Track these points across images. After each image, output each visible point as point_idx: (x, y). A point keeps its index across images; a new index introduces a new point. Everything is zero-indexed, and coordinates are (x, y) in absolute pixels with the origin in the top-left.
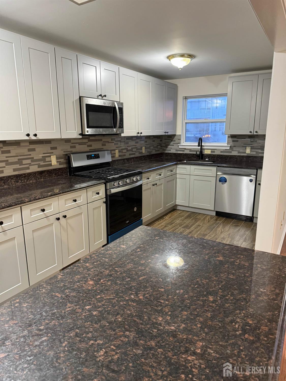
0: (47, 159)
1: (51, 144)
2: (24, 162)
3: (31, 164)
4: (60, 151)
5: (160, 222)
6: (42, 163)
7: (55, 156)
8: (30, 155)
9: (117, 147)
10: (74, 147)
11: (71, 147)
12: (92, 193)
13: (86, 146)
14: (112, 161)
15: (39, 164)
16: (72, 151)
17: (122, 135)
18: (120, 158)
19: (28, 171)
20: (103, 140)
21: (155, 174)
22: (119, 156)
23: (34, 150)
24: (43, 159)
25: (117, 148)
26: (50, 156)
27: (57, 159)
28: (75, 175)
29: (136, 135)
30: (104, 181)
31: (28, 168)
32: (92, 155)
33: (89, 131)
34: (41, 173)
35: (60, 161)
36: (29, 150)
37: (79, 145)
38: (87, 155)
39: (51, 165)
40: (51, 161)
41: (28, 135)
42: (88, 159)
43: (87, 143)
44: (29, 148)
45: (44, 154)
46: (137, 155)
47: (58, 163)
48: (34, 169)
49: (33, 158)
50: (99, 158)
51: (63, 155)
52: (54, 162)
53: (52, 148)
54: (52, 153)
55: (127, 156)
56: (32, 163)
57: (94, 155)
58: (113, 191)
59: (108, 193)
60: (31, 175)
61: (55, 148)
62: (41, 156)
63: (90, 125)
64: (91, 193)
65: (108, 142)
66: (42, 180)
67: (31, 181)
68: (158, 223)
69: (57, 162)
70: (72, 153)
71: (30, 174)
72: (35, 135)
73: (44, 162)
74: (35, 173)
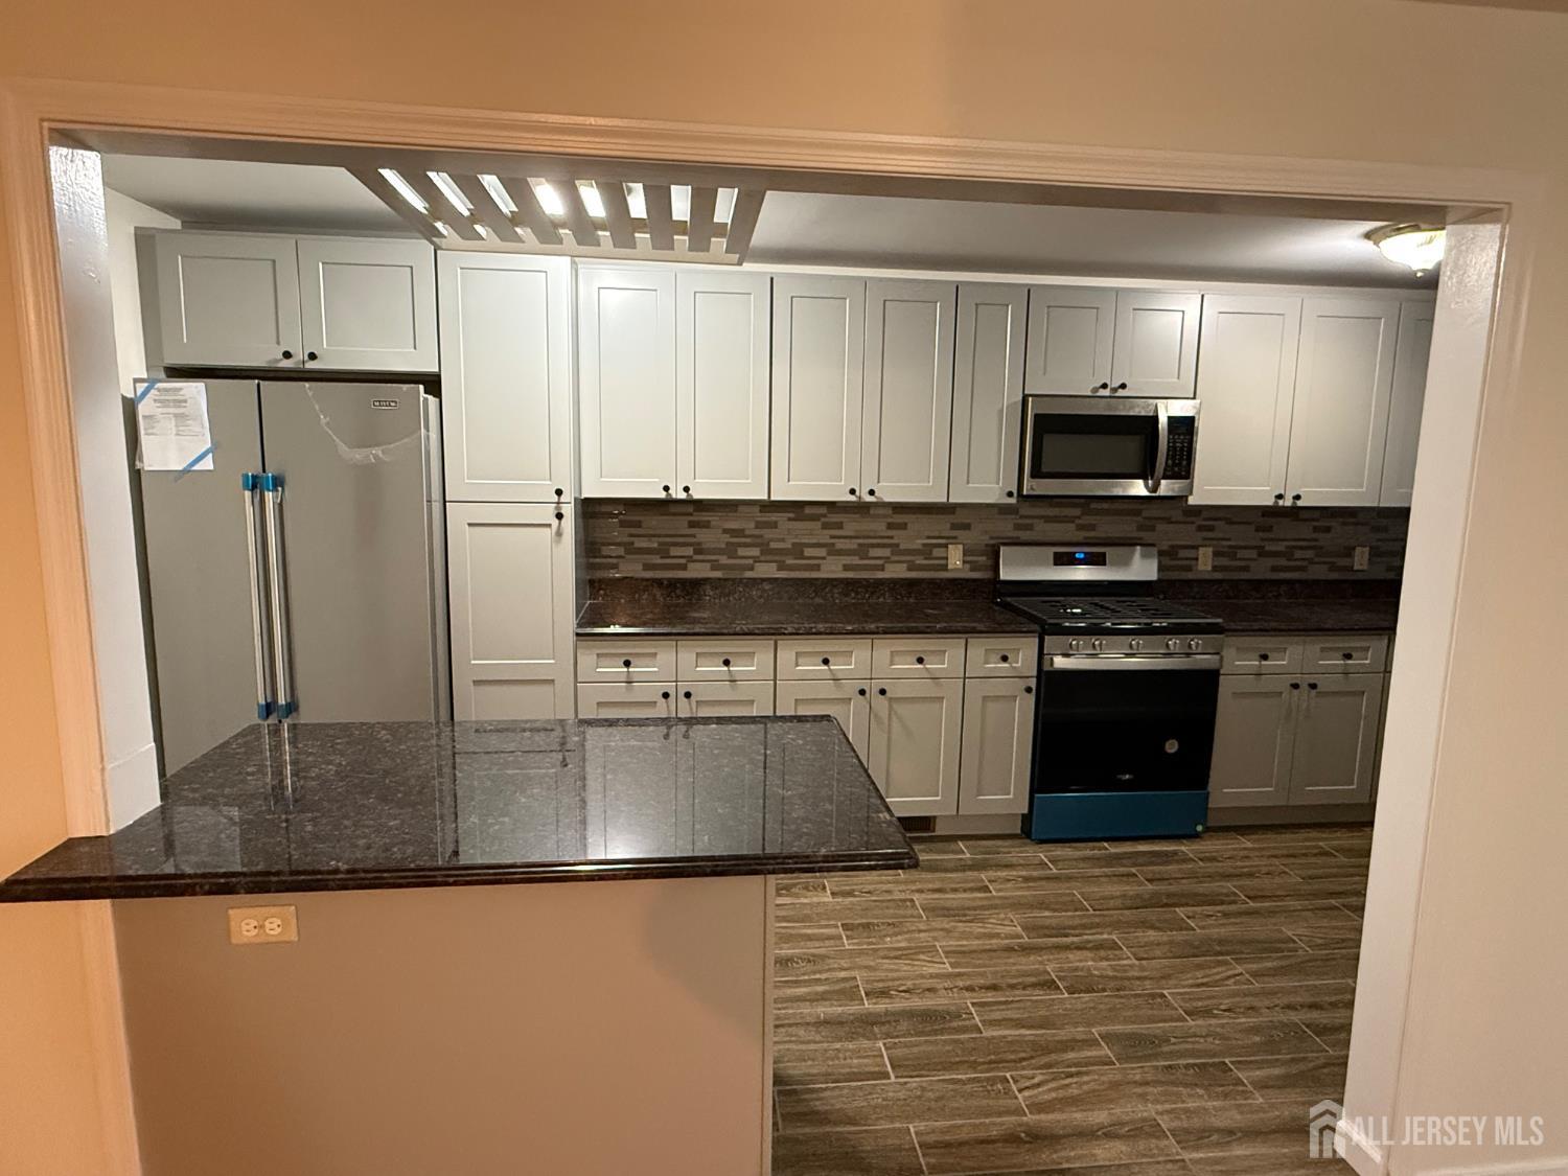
0: (937, 552)
1: (952, 516)
2: (874, 552)
4: (977, 536)
6: (920, 561)
7: (961, 547)
8: (892, 538)
9: (1205, 539)
10: (1029, 527)
11: (1018, 527)
12: (986, 654)
13: (1072, 526)
14: (1159, 581)
15: (913, 561)
16: (1018, 538)
17: (1192, 501)
18: (1218, 576)
19: (880, 575)
20: (1145, 514)
21: (1318, 647)
22: (1215, 568)
23: (903, 526)
24: (926, 552)
25: (1207, 542)
26: (946, 546)
27: (964, 555)
28: (1006, 606)
29: (1270, 502)
30: (1036, 627)
31: (882, 568)
32: (1075, 553)
34: (911, 584)
35: (976, 562)
36: (890, 526)
37: (1045, 522)
38: (1055, 554)
39: (945, 568)
40: (947, 558)
41: (853, 492)
42: (1056, 564)
43: (1079, 518)
44: (890, 520)
45: (929, 538)
46: (1319, 572)
47: (968, 566)
48: (897, 571)
49: (897, 545)
50: (1105, 565)
51: (987, 545)
52: (955, 559)
53: (954, 527)
54: (955, 538)
57: (1085, 553)
58: (1060, 662)
59: (1046, 667)
60: (882, 584)
61: (967, 527)
62: (918, 543)
63: (1045, 469)
66: (912, 600)
67: (881, 600)
69: (964, 562)
70: (1005, 544)
71: (880, 582)
72: (872, 492)
73: (926, 559)
74: (894, 584)
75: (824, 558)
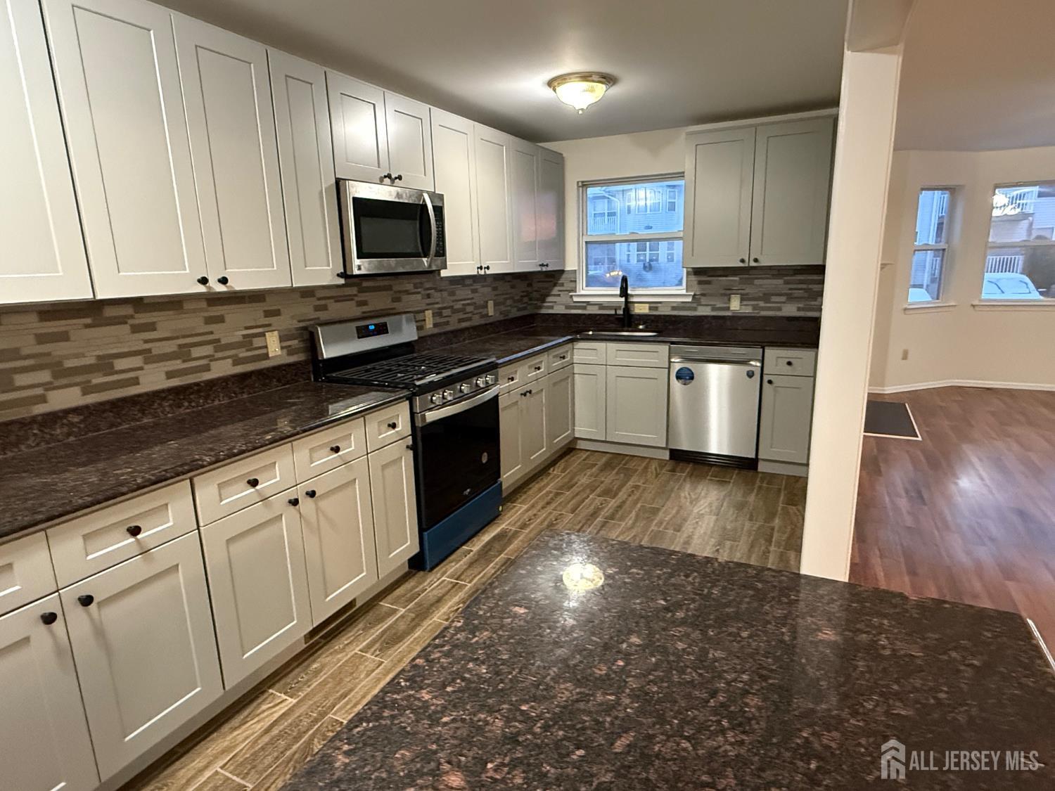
0: (257, 342)
1: (264, 304)
2: (196, 352)
3: (213, 356)
4: (288, 321)
5: (542, 484)
6: (243, 354)
7: (276, 333)
8: (212, 333)
9: (428, 304)
10: (325, 308)
11: (317, 308)
12: (379, 426)
13: (353, 303)
14: (420, 338)
15: (236, 355)
16: (318, 318)
17: (444, 273)
18: (436, 331)
19: (207, 376)
20: (396, 288)
21: (527, 366)
22: (435, 325)
23: (220, 319)
24: (247, 342)
25: (428, 307)
26: (263, 335)
27: (281, 342)
28: (330, 380)
29: (474, 272)
30: (406, 393)
31: (207, 368)
32: (368, 326)
33: (360, 266)
34: (243, 377)
35: (290, 346)
36: (209, 320)
37: (336, 301)
38: (357, 327)
39: (266, 356)
40: (266, 347)
41: (204, 281)
42: (359, 338)
43: (356, 295)
44: (206, 314)
45: (247, 328)
46: (477, 321)
47: (285, 351)
48: (222, 369)
49: (218, 340)
50: (387, 332)
51: (297, 329)
52: (274, 347)
53: (268, 314)
54: (269, 325)
55: (454, 325)
56: (219, 355)
57: (375, 325)
58: (431, 416)
59: (419, 424)
60: (214, 385)
61: (277, 313)
62: (238, 335)
63: (365, 250)
64: (376, 425)
65: (407, 292)
66: (245, 396)
67: (216, 403)
68: (537, 486)
69: (282, 348)
70: (321, 325)
71: (211, 383)
72: (224, 281)
73: (247, 350)
74: (224, 382)
75: (141, 369)
